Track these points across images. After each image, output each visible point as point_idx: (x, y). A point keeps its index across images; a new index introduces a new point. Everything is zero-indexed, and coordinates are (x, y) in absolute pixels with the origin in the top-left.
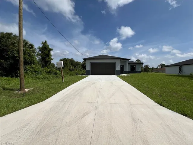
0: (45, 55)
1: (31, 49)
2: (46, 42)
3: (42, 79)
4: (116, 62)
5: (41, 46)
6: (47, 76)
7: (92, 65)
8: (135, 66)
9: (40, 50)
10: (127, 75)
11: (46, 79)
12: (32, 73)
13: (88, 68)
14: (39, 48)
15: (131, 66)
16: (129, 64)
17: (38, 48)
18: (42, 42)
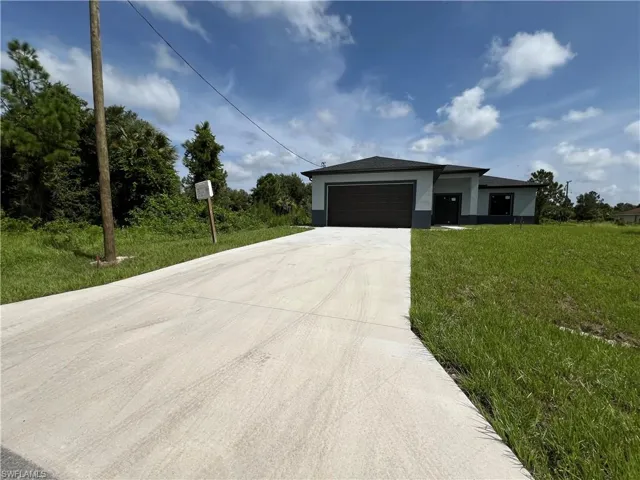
0: (202, 166)
1: (161, 150)
2: (206, 125)
3: (179, 233)
4: (415, 181)
5: (192, 137)
6: (195, 225)
7: (333, 192)
8: (507, 198)
9: (189, 152)
10: (460, 228)
11: (190, 234)
12: (159, 216)
13: (319, 202)
14: (186, 144)
15: (491, 195)
16: (481, 187)
17: (183, 145)
18: (197, 127)
